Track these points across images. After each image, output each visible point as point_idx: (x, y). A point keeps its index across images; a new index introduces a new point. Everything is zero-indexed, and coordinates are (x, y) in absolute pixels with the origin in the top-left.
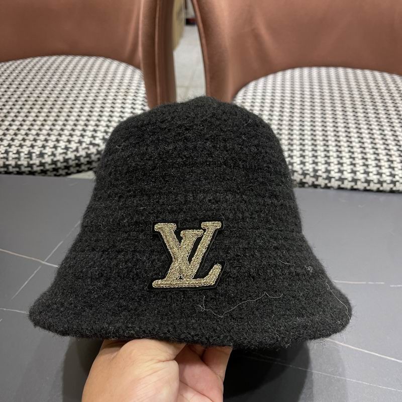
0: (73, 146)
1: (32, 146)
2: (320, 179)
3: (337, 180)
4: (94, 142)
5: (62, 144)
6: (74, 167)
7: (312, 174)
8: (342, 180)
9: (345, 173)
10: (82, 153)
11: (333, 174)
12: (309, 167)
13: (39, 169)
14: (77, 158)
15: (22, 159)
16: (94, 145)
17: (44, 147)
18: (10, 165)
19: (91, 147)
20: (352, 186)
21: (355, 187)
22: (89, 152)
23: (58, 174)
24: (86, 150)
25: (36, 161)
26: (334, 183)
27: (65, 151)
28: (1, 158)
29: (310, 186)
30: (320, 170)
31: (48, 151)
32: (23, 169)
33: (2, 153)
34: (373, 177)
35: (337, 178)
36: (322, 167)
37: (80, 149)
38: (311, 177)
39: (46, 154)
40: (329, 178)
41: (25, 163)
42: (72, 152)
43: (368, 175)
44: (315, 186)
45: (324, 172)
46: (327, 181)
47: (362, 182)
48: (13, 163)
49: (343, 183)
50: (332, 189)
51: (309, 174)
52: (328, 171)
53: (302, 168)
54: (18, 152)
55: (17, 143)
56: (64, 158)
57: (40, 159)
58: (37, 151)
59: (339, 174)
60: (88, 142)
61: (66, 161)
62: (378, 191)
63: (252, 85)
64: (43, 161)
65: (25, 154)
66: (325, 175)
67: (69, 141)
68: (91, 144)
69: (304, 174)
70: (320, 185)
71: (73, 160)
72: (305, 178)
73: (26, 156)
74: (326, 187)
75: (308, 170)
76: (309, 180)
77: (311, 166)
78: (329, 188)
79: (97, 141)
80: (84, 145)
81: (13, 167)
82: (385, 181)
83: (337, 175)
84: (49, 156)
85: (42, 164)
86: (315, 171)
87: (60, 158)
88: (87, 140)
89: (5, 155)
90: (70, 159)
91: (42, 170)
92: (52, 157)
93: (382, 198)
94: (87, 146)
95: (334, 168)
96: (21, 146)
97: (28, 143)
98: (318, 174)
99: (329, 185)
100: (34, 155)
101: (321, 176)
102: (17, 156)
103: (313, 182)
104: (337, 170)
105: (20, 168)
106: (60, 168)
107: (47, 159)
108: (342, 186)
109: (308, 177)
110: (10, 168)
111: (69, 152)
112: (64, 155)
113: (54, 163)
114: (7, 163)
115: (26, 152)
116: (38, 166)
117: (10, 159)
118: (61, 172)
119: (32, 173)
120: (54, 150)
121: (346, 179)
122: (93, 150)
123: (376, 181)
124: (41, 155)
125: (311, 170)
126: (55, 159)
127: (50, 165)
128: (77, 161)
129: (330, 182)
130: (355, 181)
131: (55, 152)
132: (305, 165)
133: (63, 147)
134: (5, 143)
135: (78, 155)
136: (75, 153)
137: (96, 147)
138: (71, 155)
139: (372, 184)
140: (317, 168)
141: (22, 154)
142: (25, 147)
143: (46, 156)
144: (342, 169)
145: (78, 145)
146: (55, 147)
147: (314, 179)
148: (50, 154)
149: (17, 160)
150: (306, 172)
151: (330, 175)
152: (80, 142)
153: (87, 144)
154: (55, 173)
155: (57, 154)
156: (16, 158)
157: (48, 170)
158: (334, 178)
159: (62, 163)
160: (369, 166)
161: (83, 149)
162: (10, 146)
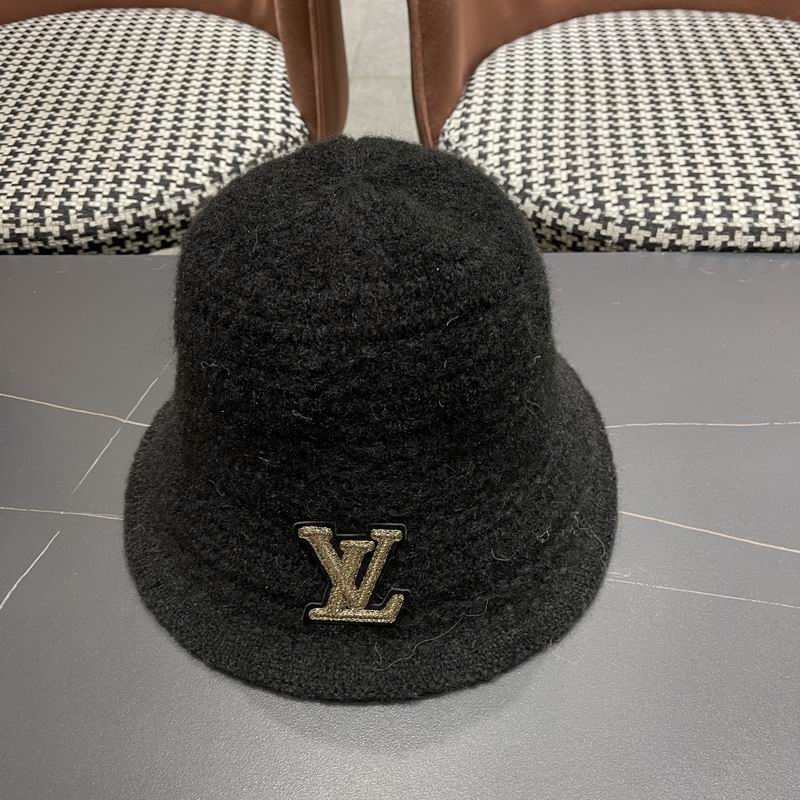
0: (151, 190)
1: (67, 195)
2: (660, 231)
3: (692, 232)
4: (191, 180)
5: (128, 188)
6: (156, 235)
7: (643, 223)
8: (703, 231)
9: (709, 216)
10: (171, 204)
11: (685, 220)
12: (637, 209)
13: (84, 240)
14: (161, 216)
15: (49, 221)
16: (194, 187)
17: (90, 195)
18: (25, 235)
19: (187, 191)
20: (724, 243)
21: (731, 244)
22: (184, 202)
23: (124, 250)
24: (179, 199)
25: (77, 224)
26: (689, 239)
27: (135, 201)
28: (4, 222)
29: (638, 248)
30: (660, 214)
31: (100, 202)
32: (52, 243)
33: (5, 212)
34: (767, 222)
35: (694, 228)
36: (662, 208)
37: (166, 198)
38: (641, 228)
39: (97, 209)
40: (678, 230)
41: (56, 231)
42: (149, 203)
43: (756, 219)
44: (649, 247)
45: (666, 218)
46: (673, 236)
47: (745, 234)
48: (30, 230)
49: (706, 238)
50: (685, 251)
51: (637, 223)
52: (674, 215)
53: (621, 212)
54: (39, 208)
55: (33, 189)
56: (134, 215)
57: (86, 220)
58: (77, 203)
59: (699, 220)
60: (181, 182)
61: (139, 221)
62: (777, 249)
63: (501, 53)
64: (93, 224)
65: (54, 212)
66: (668, 224)
67: (141, 182)
68: (187, 184)
69: (628, 224)
70: (660, 245)
71: (153, 221)
72: (629, 231)
73: (56, 216)
74: (674, 247)
75: (635, 215)
76: (638, 235)
77: (641, 207)
78: (678, 249)
79: (199, 179)
80: (173, 188)
81: (31, 240)
82: (791, 229)
83: (694, 223)
84: (103, 213)
85: (91, 231)
86: (650, 216)
87: (126, 216)
88: (178, 177)
89: (12, 215)
90: (148, 217)
91: (90, 243)
92: (110, 216)
93: (784, 262)
94: (179, 190)
95: (687, 207)
96: (43, 195)
97: (57, 189)
98: (654, 222)
99: (678, 243)
100: (72, 211)
101: (662, 226)
102: (37, 215)
103: (647, 239)
104: (692, 213)
105: (46, 242)
106: (127, 238)
107: (101, 220)
108: (705, 243)
109: (635, 228)
110: (25, 240)
111: (143, 204)
112: (133, 211)
113: (115, 227)
114: (18, 231)
115: (55, 208)
116: (81, 236)
117: (24, 222)
118: (129, 245)
119: (70, 250)
120: (111, 200)
121: (713, 228)
122: (192, 197)
123: (772, 230)
124: (87, 211)
125: (641, 214)
126: (116, 220)
127: (105, 232)
128: (161, 223)
129: (680, 237)
130: (730, 231)
131: (115, 205)
132: (627, 207)
133: (130, 194)
134: (9, 190)
135: (163, 208)
136: (157, 205)
137: (199, 192)
138: (148, 210)
139: (764, 236)
140: (652, 209)
141: (47, 212)
142: (51, 197)
143: (97, 214)
144: (703, 208)
145: (161, 188)
146: (114, 195)
147: (648, 234)
148: (104, 208)
149: (37, 225)
150: (631, 219)
151: (680, 223)
152: (165, 183)
153: (178, 186)
154: (118, 248)
155: (120, 209)
156: (34, 221)
157: (104, 243)
158: (688, 227)
159: (130, 226)
160: (757, 200)
161: (171, 196)
162: (19, 195)
